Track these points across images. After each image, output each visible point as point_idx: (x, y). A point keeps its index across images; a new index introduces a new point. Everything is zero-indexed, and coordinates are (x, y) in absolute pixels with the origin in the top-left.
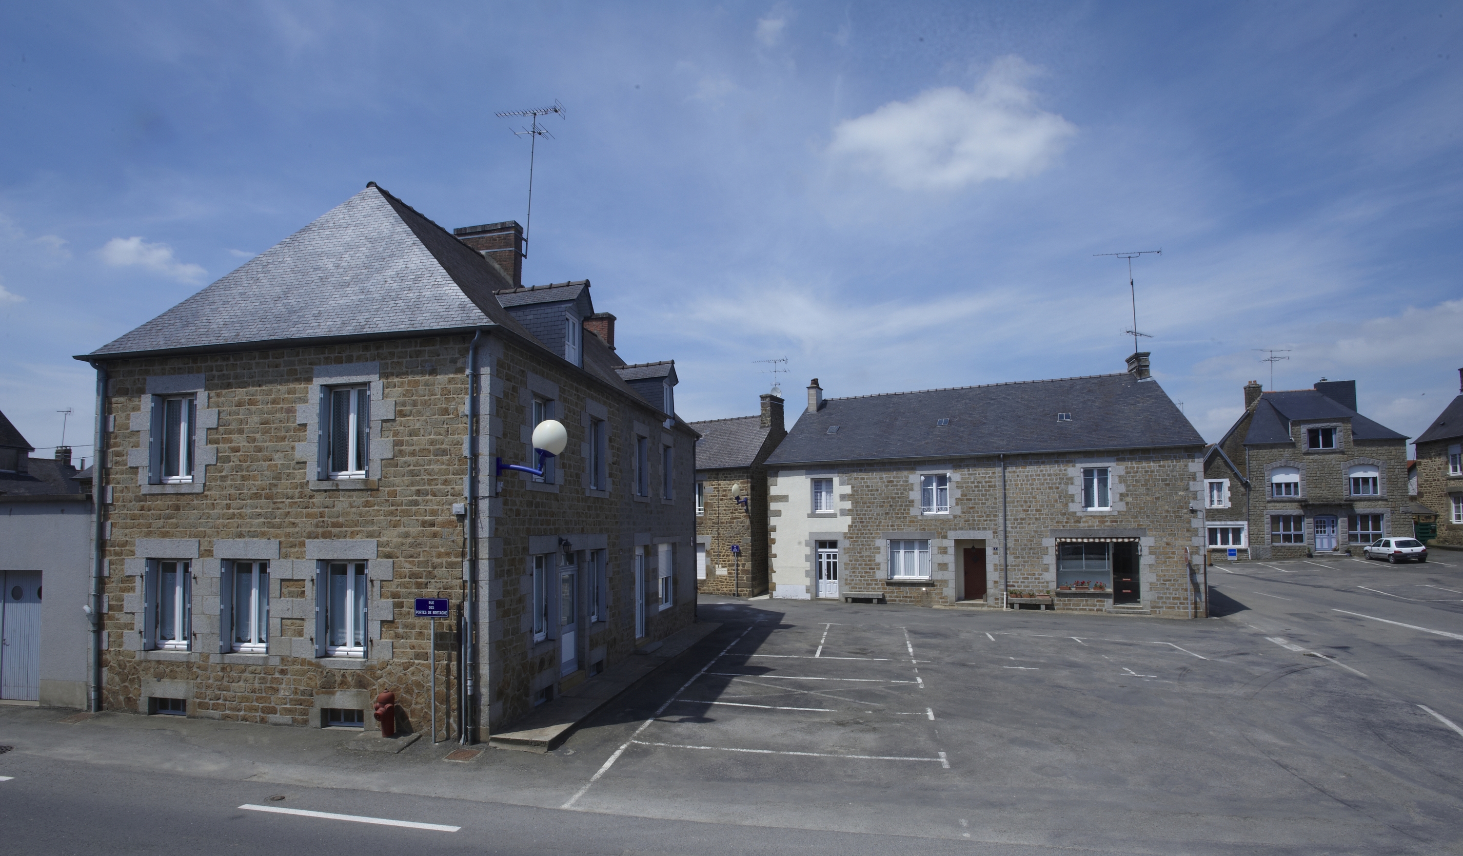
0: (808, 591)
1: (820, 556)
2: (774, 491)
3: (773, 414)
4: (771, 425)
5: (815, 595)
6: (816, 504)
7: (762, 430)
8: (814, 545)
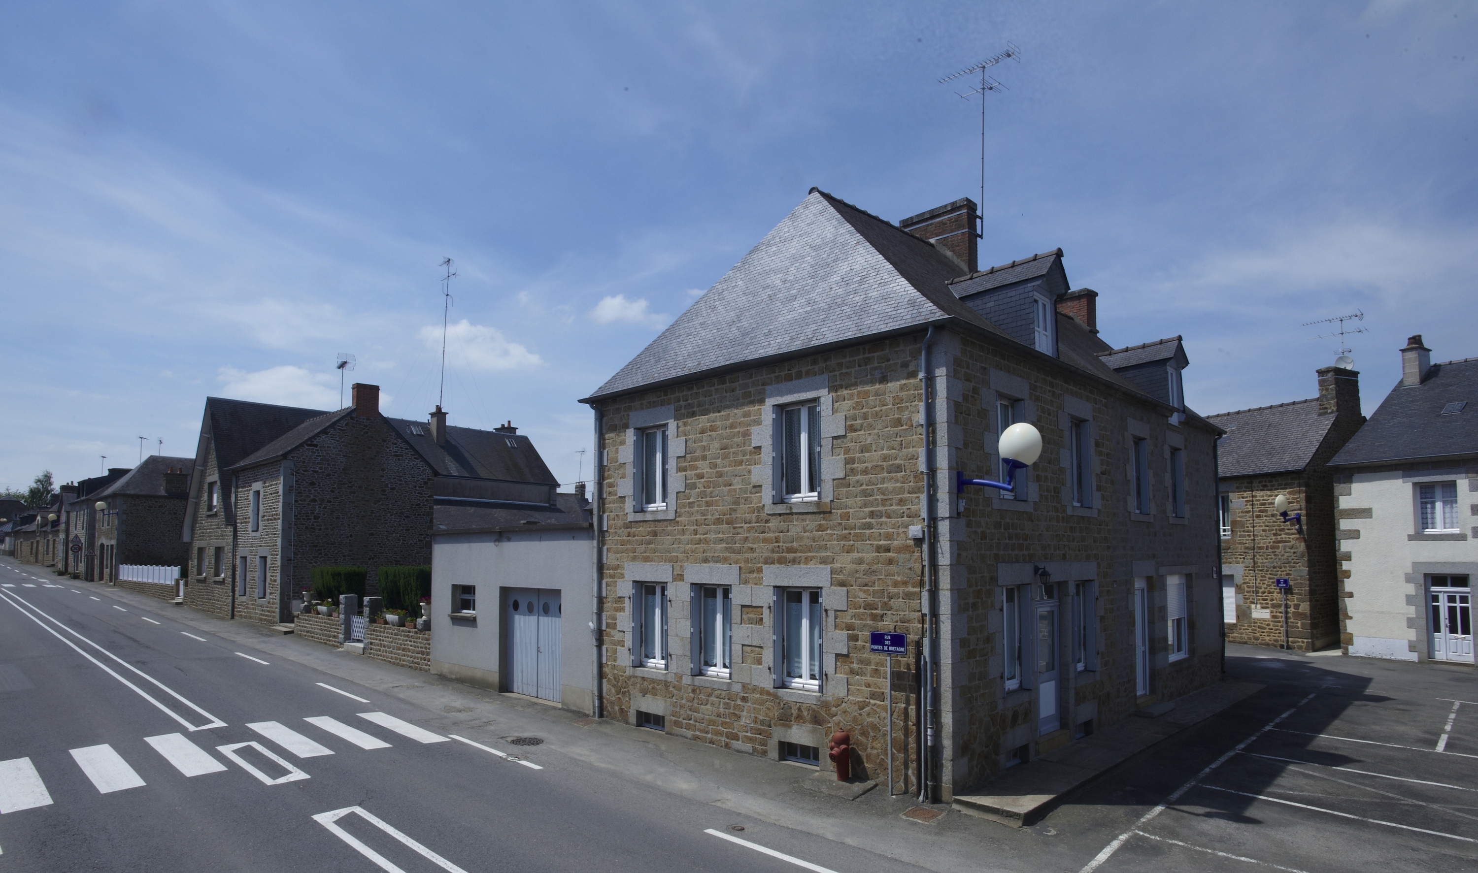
0: (1412, 648)
1: (1436, 598)
2: (1344, 503)
3: (1339, 395)
4: (1338, 410)
5: (1425, 655)
6: (1424, 519)
7: (1322, 418)
8: (1422, 581)
